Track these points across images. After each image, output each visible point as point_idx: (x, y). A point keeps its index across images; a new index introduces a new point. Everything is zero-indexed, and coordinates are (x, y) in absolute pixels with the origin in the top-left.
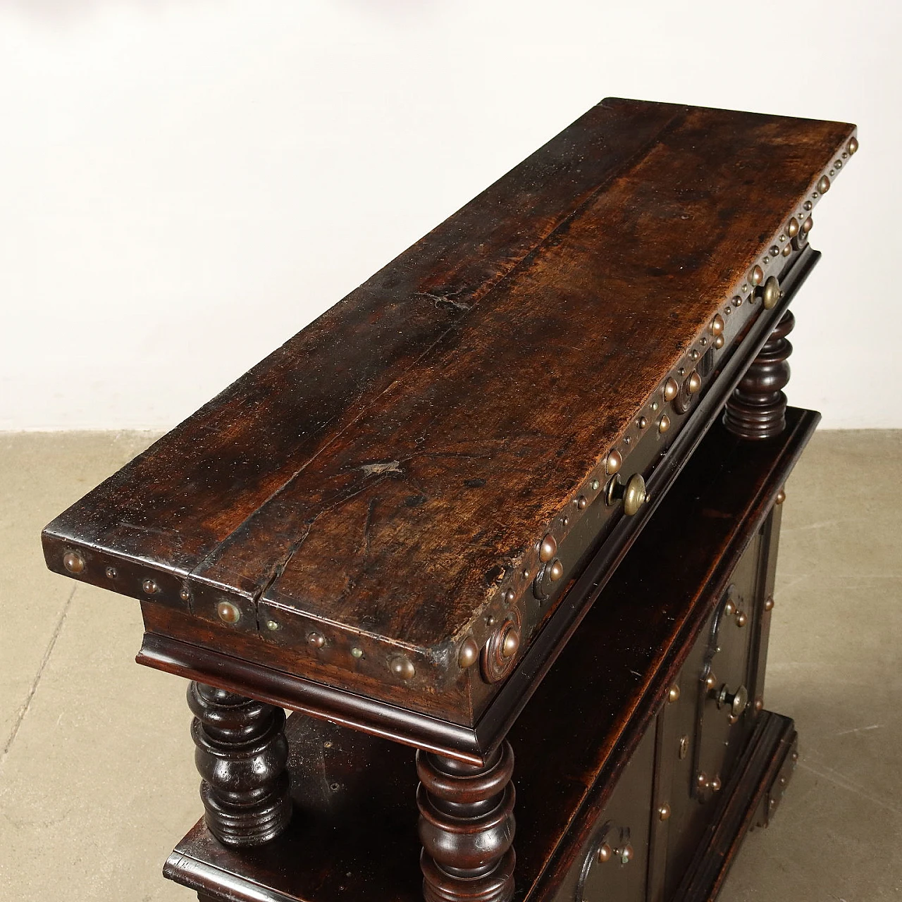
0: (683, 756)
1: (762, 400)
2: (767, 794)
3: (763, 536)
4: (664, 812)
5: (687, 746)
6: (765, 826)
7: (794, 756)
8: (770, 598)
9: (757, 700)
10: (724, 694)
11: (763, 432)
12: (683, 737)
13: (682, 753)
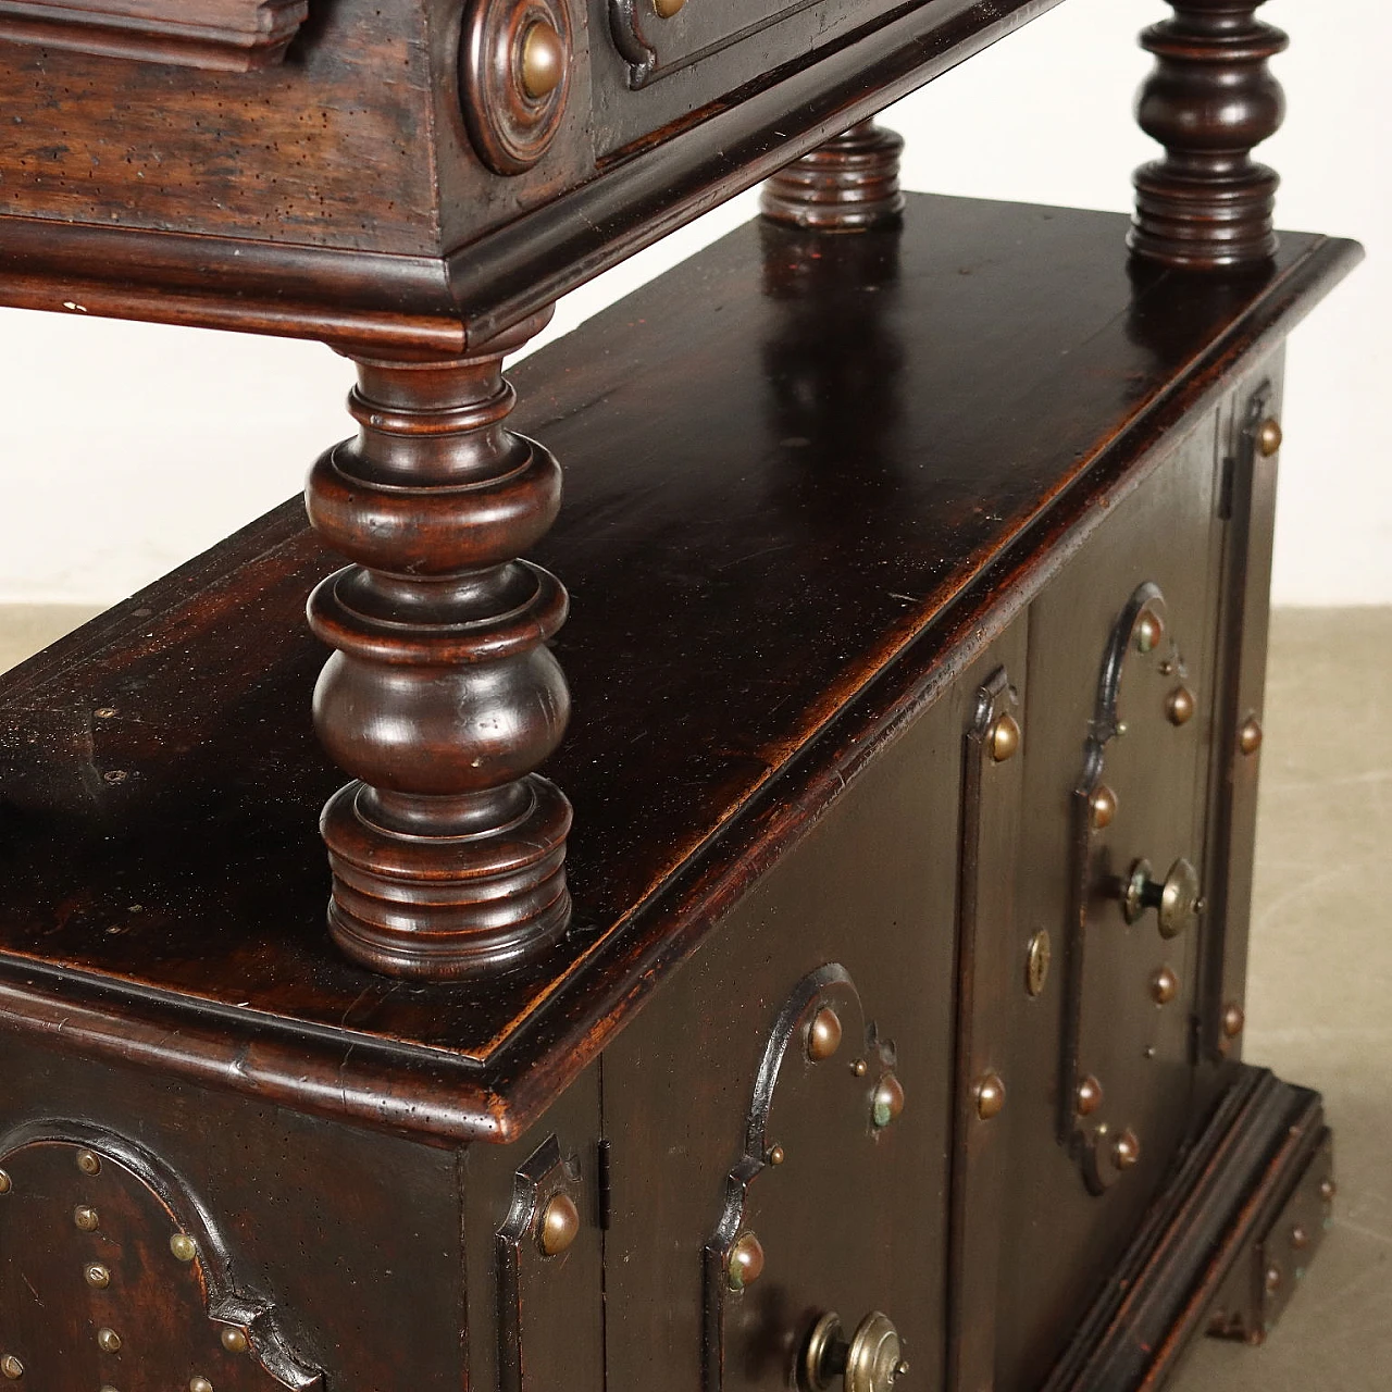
0: (1038, 987)
1: (1220, 168)
2: (1257, 1247)
3: (1229, 522)
4: (988, 1094)
5: (1046, 965)
6: (1255, 1338)
7: (1326, 1188)
8: (1254, 722)
9: (1228, 1008)
10: (1139, 879)
11: (1225, 249)
12: (1034, 933)
13: (1033, 978)
